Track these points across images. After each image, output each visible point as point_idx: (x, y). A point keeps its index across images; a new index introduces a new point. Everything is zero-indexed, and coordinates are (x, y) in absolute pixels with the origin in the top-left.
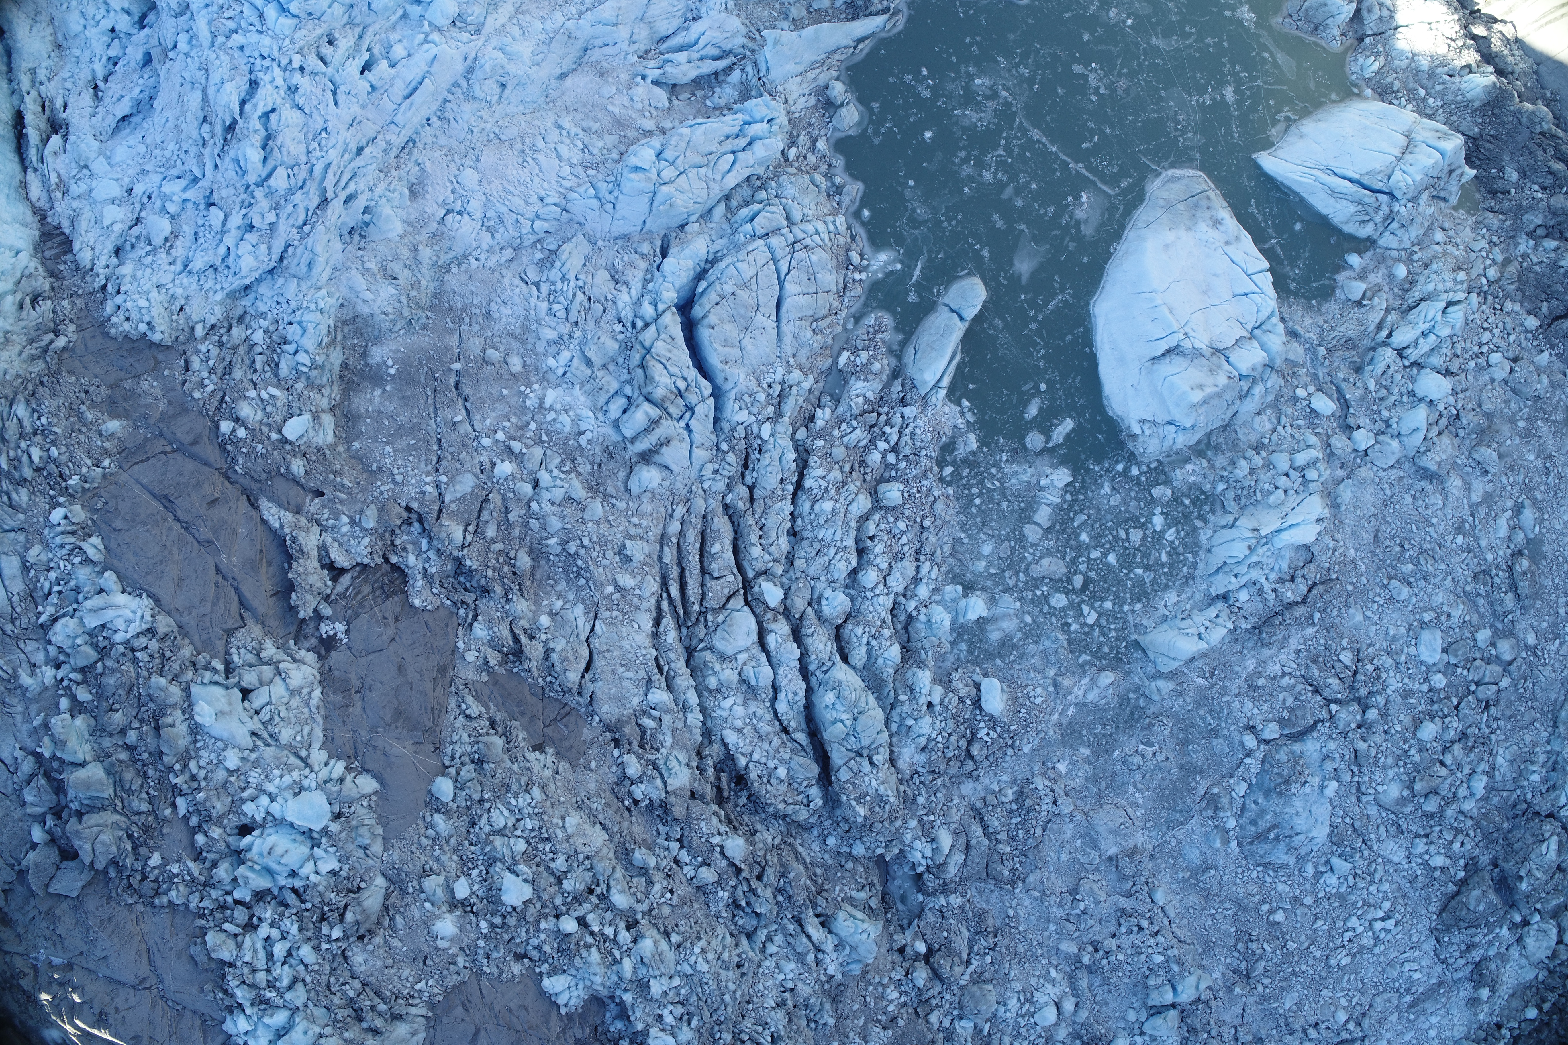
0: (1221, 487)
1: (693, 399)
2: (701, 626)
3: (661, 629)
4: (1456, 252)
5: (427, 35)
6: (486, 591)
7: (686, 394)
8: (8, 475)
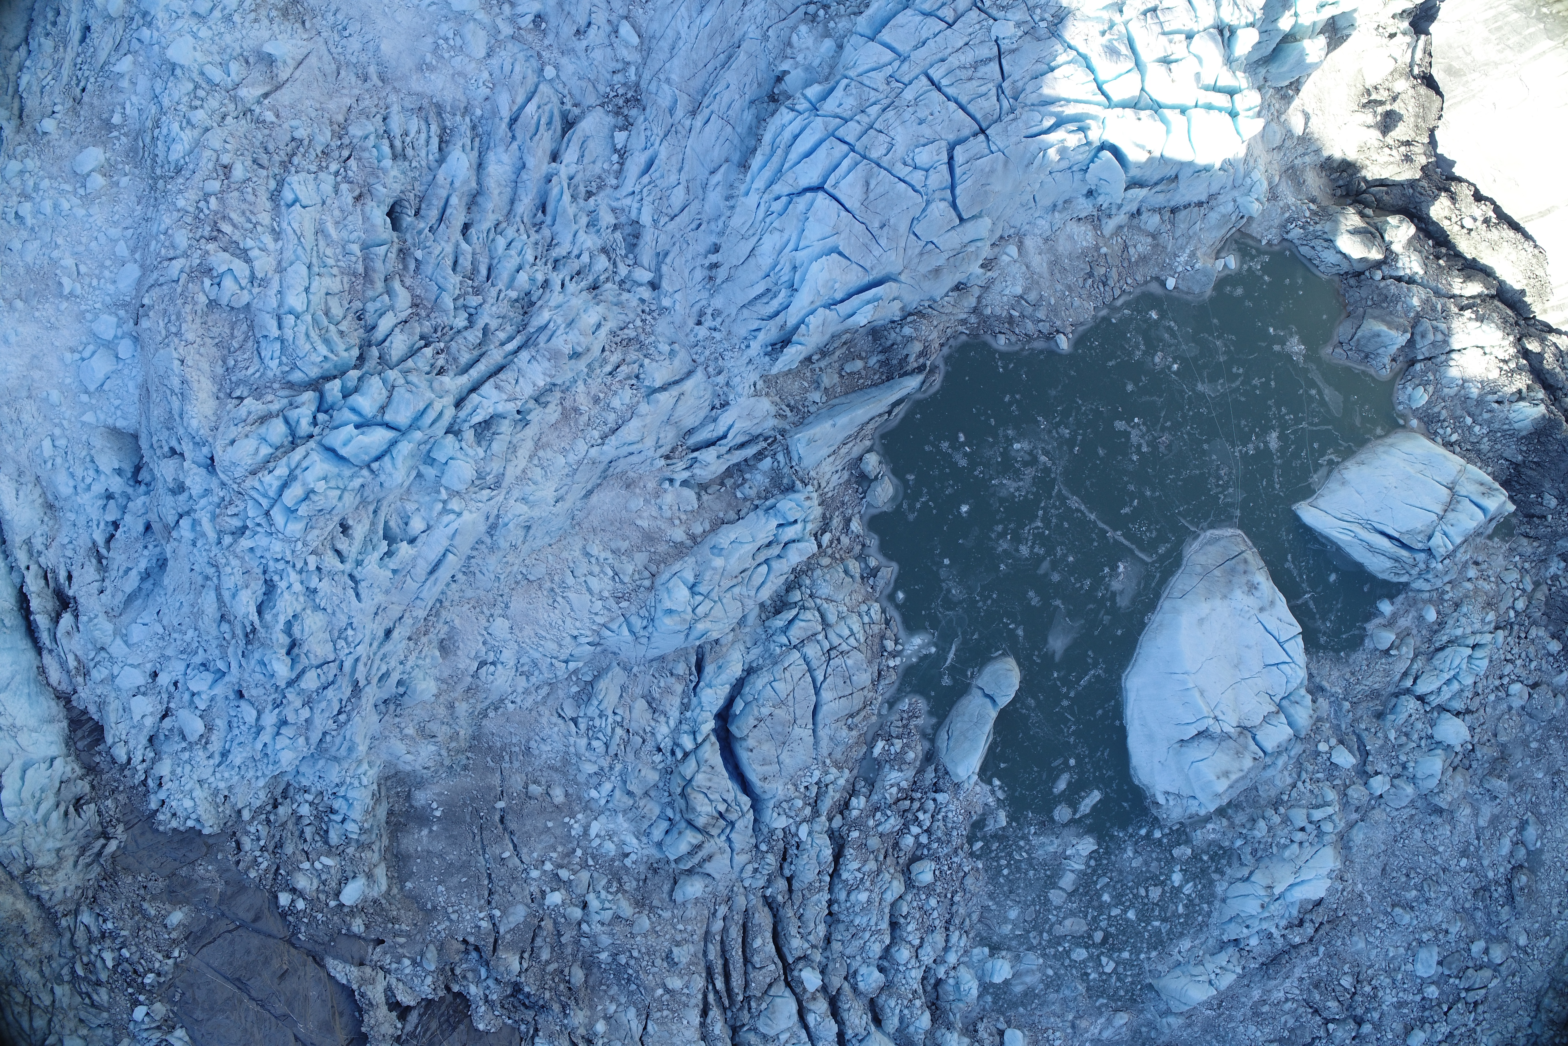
0: (1239, 843)
1: (733, 817)
2: (746, 1012)
3: (709, 1021)
4: (1487, 587)
5: (445, 502)
6: (544, 1008)
7: (727, 815)
8: (85, 979)
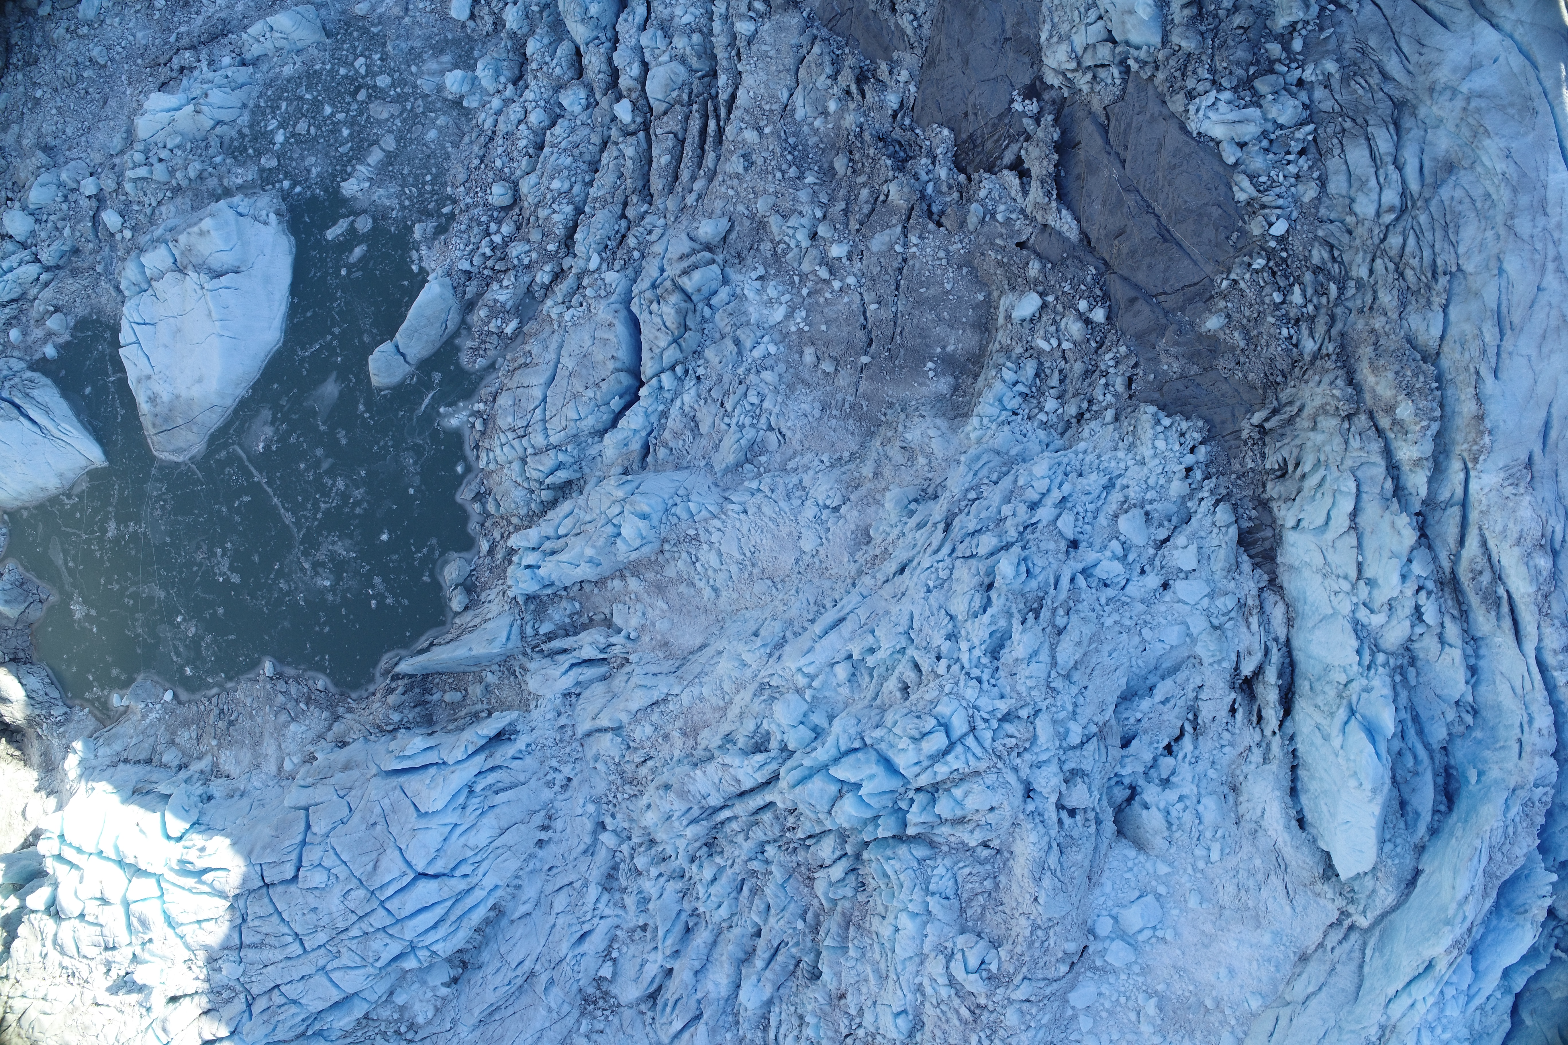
0: (218, 160)
1: (649, 294)
2: (695, 91)
3: (730, 90)
5: (810, 686)
6: (882, 138)
7: (653, 298)
8: (1330, 277)
